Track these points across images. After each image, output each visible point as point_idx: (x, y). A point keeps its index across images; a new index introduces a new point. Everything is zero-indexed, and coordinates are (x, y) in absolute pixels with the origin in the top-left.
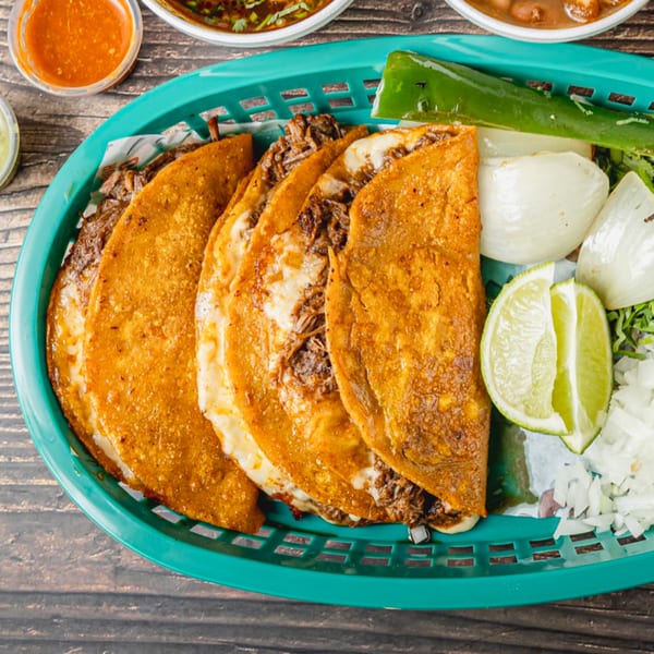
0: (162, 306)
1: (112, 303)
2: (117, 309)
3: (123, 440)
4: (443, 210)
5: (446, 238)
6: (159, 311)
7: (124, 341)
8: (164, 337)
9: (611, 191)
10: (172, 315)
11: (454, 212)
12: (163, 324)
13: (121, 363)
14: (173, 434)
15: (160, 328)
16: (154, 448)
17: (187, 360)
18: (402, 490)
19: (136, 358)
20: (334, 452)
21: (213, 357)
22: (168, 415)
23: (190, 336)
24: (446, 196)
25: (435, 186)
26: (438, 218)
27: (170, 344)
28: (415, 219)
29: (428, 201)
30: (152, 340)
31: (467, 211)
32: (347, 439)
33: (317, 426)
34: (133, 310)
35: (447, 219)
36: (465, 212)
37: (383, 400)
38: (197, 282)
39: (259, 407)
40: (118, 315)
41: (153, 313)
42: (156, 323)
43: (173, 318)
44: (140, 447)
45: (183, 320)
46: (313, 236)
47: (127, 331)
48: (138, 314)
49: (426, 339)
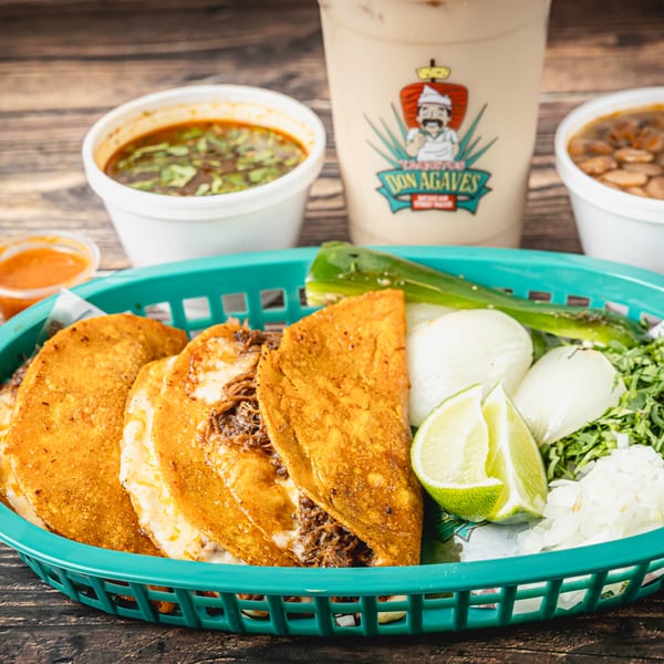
0: (95, 397)
1: (48, 382)
2: (52, 387)
3: (38, 492)
4: (373, 355)
5: (375, 379)
6: (91, 399)
7: (52, 422)
8: (91, 424)
9: (533, 363)
10: (102, 406)
11: (383, 358)
12: (93, 413)
13: (45, 440)
14: (89, 499)
15: (89, 415)
16: (69, 507)
17: (113, 449)
18: (329, 538)
19: (62, 438)
20: (258, 504)
21: (139, 437)
22: (86, 484)
23: (117, 428)
24: (375, 342)
25: (365, 334)
26: (368, 361)
27: (98, 431)
28: (344, 358)
29: (358, 344)
30: (80, 425)
31: (395, 358)
32: (272, 494)
33: (241, 473)
34: (66, 392)
35: (376, 364)
36: (393, 359)
37: (311, 452)
38: (130, 388)
39: (183, 473)
40: (51, 393)
41: (85, 400)
42: (87, 410)
43: (103, 410)
44: (54, 503)
45: (113, 413)
46: (248, 343)
47: (57, 412)
48: (70, 397)
49: (356, 426)
